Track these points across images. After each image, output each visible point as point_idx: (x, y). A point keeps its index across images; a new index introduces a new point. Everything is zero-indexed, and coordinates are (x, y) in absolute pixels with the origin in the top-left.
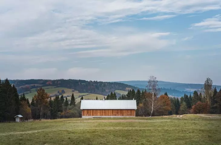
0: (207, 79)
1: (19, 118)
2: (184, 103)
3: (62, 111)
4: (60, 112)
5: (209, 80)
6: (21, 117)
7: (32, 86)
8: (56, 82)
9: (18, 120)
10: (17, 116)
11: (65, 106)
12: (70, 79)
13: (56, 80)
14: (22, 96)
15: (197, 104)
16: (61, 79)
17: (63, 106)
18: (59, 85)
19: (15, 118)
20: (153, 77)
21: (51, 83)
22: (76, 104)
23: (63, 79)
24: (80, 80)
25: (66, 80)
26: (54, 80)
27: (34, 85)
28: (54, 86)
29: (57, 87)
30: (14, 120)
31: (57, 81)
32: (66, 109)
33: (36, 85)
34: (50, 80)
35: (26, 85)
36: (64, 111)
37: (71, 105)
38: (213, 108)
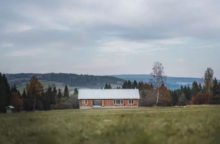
0: (208, 69)
1: (10, 109)
2: (183, 95)
3: (55, 104)
4: (53, 105)
5: (210, 70)
6: (12, 109)
7: (22, 80)
8: (46, 76)
9: (9, 111)
10: (9, 107)
11: (58, 98)
12: (60, 73)
13: (46, 74)
14: (13, 87)
15: (197, 95)
16: (51, 73)
17: (56, 98)
18: (49, 79)
19: (6, 109)
20: (158, 63)
21: (42, 77)
22: (69, 96)
23: (53, 73)
24: (70, 74)
25: (56, 74)
26: (45, 74)
27: (24, 79)
28: (44, 79)
29: (47, 81)
30: (5, 111)
31: (48, 75)
32: (60, 101)
33: (26, 79)
34: (40, 74)
35: (17, 79)
36: (57, 103)
37: (64, 97)
38: (215, 99)
